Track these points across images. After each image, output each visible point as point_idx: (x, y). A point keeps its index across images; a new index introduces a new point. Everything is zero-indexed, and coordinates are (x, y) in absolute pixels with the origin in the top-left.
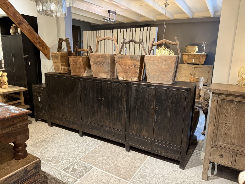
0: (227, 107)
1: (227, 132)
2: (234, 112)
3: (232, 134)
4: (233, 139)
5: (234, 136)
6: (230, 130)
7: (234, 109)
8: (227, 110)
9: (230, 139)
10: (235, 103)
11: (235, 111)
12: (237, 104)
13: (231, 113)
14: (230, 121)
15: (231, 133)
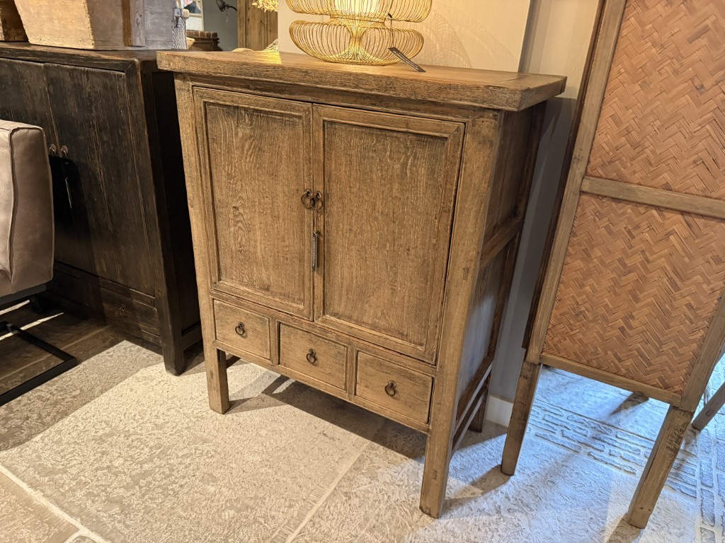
0: (225, 137)
1: (244, 240)
2: (248, 159)
3: (259, 251)
4: (264, 270)
5: (263, 258)
6: (251, 235)
7: (247, 146)
8: (229, 151)
9: (255, 269)
10: (247, 120)
11: (252, 154)
12: (251, 125)
13: (243, 164)
14: (244, 195)
15: (255, 247)
